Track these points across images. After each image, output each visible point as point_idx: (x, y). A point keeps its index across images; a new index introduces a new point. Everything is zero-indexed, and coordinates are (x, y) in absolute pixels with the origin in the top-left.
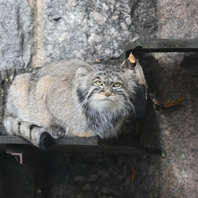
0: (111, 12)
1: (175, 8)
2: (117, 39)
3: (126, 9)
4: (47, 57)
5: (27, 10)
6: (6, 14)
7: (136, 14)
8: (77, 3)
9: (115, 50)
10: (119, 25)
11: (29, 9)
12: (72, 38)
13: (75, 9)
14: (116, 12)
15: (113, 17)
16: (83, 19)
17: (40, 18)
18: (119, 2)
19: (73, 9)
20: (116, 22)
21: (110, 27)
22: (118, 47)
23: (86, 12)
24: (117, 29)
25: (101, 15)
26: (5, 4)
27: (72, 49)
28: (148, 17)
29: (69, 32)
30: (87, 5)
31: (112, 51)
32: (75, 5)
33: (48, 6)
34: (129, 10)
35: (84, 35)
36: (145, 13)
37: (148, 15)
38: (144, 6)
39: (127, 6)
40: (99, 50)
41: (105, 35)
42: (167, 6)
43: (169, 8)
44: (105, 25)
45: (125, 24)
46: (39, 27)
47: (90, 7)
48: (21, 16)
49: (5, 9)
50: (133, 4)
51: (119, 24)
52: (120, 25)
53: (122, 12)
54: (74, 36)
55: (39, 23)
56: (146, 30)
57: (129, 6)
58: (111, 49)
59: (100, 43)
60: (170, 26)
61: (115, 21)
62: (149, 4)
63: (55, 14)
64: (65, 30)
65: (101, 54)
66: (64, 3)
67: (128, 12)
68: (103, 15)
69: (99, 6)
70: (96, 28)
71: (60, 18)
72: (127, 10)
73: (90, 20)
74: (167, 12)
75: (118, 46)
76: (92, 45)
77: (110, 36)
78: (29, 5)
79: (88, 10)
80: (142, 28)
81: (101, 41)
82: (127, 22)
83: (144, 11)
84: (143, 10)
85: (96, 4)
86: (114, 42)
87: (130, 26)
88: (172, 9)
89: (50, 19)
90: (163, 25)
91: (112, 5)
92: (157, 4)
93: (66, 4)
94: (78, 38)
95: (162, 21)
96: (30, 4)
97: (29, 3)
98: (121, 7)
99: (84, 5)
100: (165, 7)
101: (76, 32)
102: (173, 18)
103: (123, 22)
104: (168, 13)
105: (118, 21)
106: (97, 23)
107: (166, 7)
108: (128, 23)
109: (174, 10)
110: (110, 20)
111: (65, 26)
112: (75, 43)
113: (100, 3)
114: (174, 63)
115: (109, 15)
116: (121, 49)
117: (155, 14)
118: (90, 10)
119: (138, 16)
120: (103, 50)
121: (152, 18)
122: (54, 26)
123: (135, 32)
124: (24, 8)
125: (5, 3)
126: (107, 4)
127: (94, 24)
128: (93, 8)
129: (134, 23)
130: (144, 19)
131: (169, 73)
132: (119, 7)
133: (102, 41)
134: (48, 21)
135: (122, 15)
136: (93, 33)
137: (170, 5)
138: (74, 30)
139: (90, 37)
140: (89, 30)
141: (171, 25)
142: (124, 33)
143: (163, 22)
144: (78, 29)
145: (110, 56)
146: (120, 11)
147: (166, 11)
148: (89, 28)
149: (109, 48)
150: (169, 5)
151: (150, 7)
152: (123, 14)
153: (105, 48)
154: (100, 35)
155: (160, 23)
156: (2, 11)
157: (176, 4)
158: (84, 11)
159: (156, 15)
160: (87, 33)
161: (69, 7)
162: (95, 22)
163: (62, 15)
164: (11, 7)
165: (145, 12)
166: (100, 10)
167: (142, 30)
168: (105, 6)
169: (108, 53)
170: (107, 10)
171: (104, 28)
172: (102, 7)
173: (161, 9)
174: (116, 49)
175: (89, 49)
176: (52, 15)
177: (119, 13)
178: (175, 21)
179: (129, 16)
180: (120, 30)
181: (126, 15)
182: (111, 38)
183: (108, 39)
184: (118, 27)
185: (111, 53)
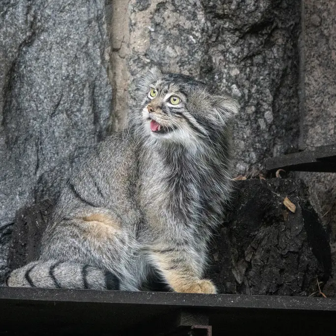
0: (245, 99)
2: (255, 146)
3: (266, 97)
5: (106, 91)
6: (74, 96)
7: (277, 105)
9: (252, 164)
11: (110, 89)
14: (251, 100)
15: (247, 108)
17: (121, 105)
18: (255, 84)
21: (243, 126)
24: (254, 129)
26: (70, 79)
31: (247, 167)
34: (271, 98)
36: (287, 105)
37: (290, 109)
38: (286, 93)
39: (267, 91)
41: (236, 138)
42: (316, 96)
43: (320, 99)
48: (96, 99)
49: (71, 86)
50: (275, 89)
51: (256, 121)
52: (257, 123)
53: (260, 101)
56: (287, 134)
57: (271, 91)
58: (246, 162)
60: (322, 129)
61: (251, 116)
62: (291, 91)
67: (268, 103)
69: (227, 89)
72: (268, 98)
74: (317, 105)
75: (256, 158)
77: (244, 140)
78: (110, 82)
80: (284, 131)
82: (267, 119)
84: (285, 100)
85: (220, 86)
87: (271, 125)
88: (324, 102)
90: (309, 127)
91: (246, 89)
92: (299, 92)
95: (307, 121)
97: (110, 79)
98: (258, 92)
102: (325, 116)
103: (261, 118)
104: (317, 108)
105: (254, 116)
108: (268, 121)
113: (228, 84)
115: (242, 104)
116: (260, 163)
119: (279, 111)
121: (294, 115)
123: (277, 137)
124: (101, 86)
125: (71, 76)
126: (239, 87)
129: (275, 121)
130: (286, 116)
132: (256, 92)
135: (260, 106)
142: (263, 137)
143: (310, 123)
146: (257, 99)
149: (243, 160)
150: (319, 94)
151: (293, 97)
152: (262, 105)
153: (237, 161)
155: (305, 124)
156: (68, 90)
157: (329, 94)
159: (298, 110)
164: (81, 84)
168: (236, 90)
169: (242, 169)
170: (239, 97)
172: (231, 91)
174: (254, 162)
177: (255, 102)
178: (328, 121)
179: (270, 108)
180: (257, 131)
181: (266, 107)
182: (245, 144)
183: (240, 146)
184: (254, 126)
185: (246, 169)
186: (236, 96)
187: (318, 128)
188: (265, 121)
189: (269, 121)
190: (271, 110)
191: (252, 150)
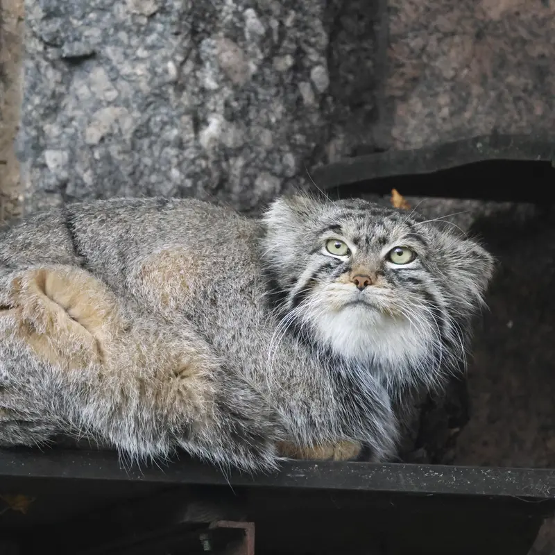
0: (272, 41)
1: (439, 45)
2: (292, 141)
3: (315, 36)
4: (45, 194)
8: (161, 4)
9: (287, 179)
10: (294, 92)
12: (142, 128)
13: (152, 24)
14: (285, 43)
15: (276, 59)
16: (183, 63)
18: (293, 8)
19: (142, 26)
21: (268, 98)
22: (296, 168)
23: (192, 39)
24: (290, 104)
25: (240, 51)
27: (142, 167)
29: (128, 106)
30: (196, 13)
31: (278, 184)
32: (152, 12)
33: (46, 10)
34: (323, 40)
35: (186, 119)
39: (317, 24)
40: (235, 176)
41: (253, 123)
42: (410, 35)
43: (420, 42)
44: (252, 87)
45: (312, 88)
47: (205, 22)
51: (295, 87)
52: (297, 93)
53: (304, 46)
54: (149, 120)
57: (324, 24)
58: (274, 174)
59: (239, 151)
60: (424, 106)
61: (284, 76)
63: (71, 39)
64: (110, 99)
65: (243, 192)
66: (108, 2)
67: (318, 47)
68: (246, 52)
69: (236, 20)
70: (226, 95)
71: (92, 55)
72: (318, 38)
73: (203, 69)
74: (411, 56)
75: (296, 165)
76: (212, 157)
77: (270, 128)
79: (199, 30)
81: (240, 143)
82: (316, 83)
85: (221, 11)
86: (285, 151)
87: (324, 96)
88: (428, 49)
89: (50, 56)
90: (398, 102)
91: (275, 18)
93: (118, 6)
94: (162, 129)
95: (392, 88)
98: (299, 26)
99: (187, 12)
100: (406, 37)
101: (155, 109)
102: (429, 78)
103: (304, 81)
104: (414, 61)
105: (290, 77)
106: (230, 79)
107: (409, 40)
108: (318, 87)
110: (267, 71)
111: (108, 84)
112: (150, 147)
113: (237, 8)
115: (267, 51)
116: (304, 177)
118: (204, 31)
120: (248, 176)
121: (367, 76)
122: (61, 83)
123: (336, 121)
126: (260, 14)
127: (218, 82)
128: (212, 26)
130: (351, 77)
132: (294, 26)
133: (245, 143)
134: (44, 63)
135: (302, 55)
136: (215, 115)
138: (149, 100)
139: (204, 127)
140: (202, 105)
141: (426, 102)
142: (310, 121)
143: (399, 93)
144: (167, 96)
146: (297, 41)
147: (408, 52)
148: (201, 96)
149: (269, 170)
150: (418, 30)
152: (305, 53)
153: (256, 170)
154: (237, 122)
157: (438, 31)
158: (186, 33)
159: (375, 66)
160: (196, 113)
161: (130, 16)
162: (221, 77)
163: (99, 44)
166: (236, 34)
168: (253, 21)
169: (266, 190)
170: (261, 36)
171: (249, 99)
172: (243, 23)
173: (393, 45)
174: (291, 175)
175: (202, 171)
176: (59, 43)
177: (293, 47)
178: (437, 89)
179: (323, 60)
180: (296, 108)
181: (314, 57)
182: (273, 136)
183: (262, 139)
184: (292, 97)
185: (275, 188)
186: (253, 33)
187: (416, 104)
188: (313, 86)
189: (321, 88)
190: (325, 63)
191: (287, 148)
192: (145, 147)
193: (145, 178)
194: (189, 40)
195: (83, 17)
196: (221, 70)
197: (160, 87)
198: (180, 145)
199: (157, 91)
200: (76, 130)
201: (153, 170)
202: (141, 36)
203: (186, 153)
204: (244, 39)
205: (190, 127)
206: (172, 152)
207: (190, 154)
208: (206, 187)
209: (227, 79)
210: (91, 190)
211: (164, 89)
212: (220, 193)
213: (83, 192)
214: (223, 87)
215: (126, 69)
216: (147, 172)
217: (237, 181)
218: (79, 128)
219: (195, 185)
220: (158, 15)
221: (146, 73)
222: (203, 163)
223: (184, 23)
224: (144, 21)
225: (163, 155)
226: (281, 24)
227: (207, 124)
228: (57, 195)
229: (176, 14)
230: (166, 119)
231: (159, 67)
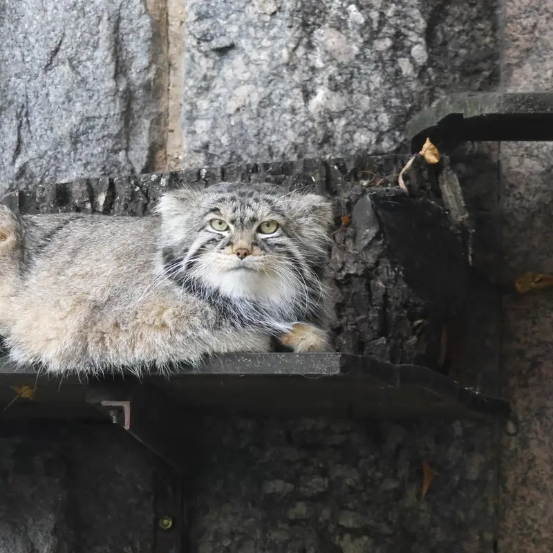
0: (372, 28)
1: (547, 23)
2: (388, 104)
3: (414, 22)
4: (195, 154)
5: (140, 25)
6: (81, 35)
7: (439, 35)
8: (279, 6)
9: (382, 133)
10: (393, 66)
11: (146, 21)
12: (265, 100)
13: (273, 21)
14: (385, 29)
15: (376, 42)
16: (295, 49)
17: (176, 46)
18: (393, 2)
19: (266, 22)
20: (386, 58)
21: (369, 72)
22: (390, 125)
23: (304, 30)
24: (388, 75)
25: (344, 38)
26: (79, 8)
27: (265, 129)
28: (473, 46)
29: (256, 84)
30: (306, 10)
31: (374, 137)
32: (273, 11)
33: (198, 14)
34: (422, 25)
35: (297, 91)
36: (465, 33)
37: (473, 39)
38: (462, 14)
39: (416, 13)
40: (338, 132)
41: (355, 92)
42: (524, 16)
43: (531, 21)
44: (355, 64)
45: (411, 62)
46: (172, 72)
47: (315, 17)
48: (122, 40)
49: (80, 20)
50: (430, 8)
51: (394, 61)
52: (396, 67)
53: (403, 30)
54: (271, 93)
55: (173, 62)
56: (466, 80)
57: (422, 13)
58: (370, 130)
59: (341, 113)
60: (534, 70)
61: (384, 54)
62: (475, 10)
63: (218, 35)
64: (246, 79)
65: (344, 144)
66: (242, 5)
67: (418, 31)
68: (349, 38)
69: (340, 14)
70: (331, 72)
71: (232, 47)
72: (416, 24)
73: (314, 52)
74: (524, 32)
75: (389, 122)
76: (318, 119)
77: (369, 95)
78: (147, 10)
79: (310, 23)
80: (457, 76)
81: (344, 107)
82: (416, 58)
83: (461, 27)
84: (459, 25)
85: (330, 8)
86: (380, 112)
87: (423, 68)
88: (538, 25)
89: (202, 48)
90: (514, 68)
91: (376, 10)
92: (498, 12)
93: (249, 8)
94: (281, 100)
95: (510, 57)
96: (150, 7)
97: (146, 5)
98: (399, 15)
99: (297, 9)
100: (520, 18)
101: (274, 85)
102: (540, 48)
103: (404, 57)
104: (527, 36)
105: (390, 54)
106: (335, 59)
107: (522, 20)
108: (418, 61)
109: (543, 25)
110: (368, 51)
111: (244, 68)
112: (272, 113)
113: (342, 5)
114: (542, 174)
115: (366, 36)
116: (399, 130)
117: (492, 39)
118: (314, 24)
119: (445, 43)
120: (349, 132)
121: (485, 49)
122: (213, 68)
123: (437, 86)
124: (132, 17)
125: (80, 4)
126: (360, 8)
127: (324, 62)
128: (321, 19)
129: (433, 61)
130: (463, 51)
131: (531, 198)
132: (395, 15)
133: (347, 107)
134: (198, 54)
135: (401, 37)
136: (322, 87)
137: (532, 13)
138: (270, 78)
139: (313, 97)
140: (311, 79)
141: (535, 67)
142: (408, 88)
143: (515, 61)
144: (282, 75)
145: (368, 150)
146: (397, 27)
147: (521, 29)
148: (310, 73)
149: (366, 127)
150: (530, 12)
151: (479, 19)
152: (406, 36)
153: (355, 127)
154: (341, 92)
155: (506, 62)
156: (73, 26)
157: (548, 11)
158: (297, 26)
159: (495, 41)
160: (305, 86)
161: (257, 15)
162: (327, 58)
163: (236, 38)
164: (96, 15)
165: (463, 31)
166: (340, 25)
167: (455, 79)
168: (355, 13)
169: (363, 142)
170: (361, 25)
171: (352, 76)
172: (346, 16)
173: (509, 24)
174: (385, 130)
175: (310, 130)
176: (209, 38)
177: (393, 31)
178: (545, 57)
179: (421, 39)
180: (396, 78)
181: (413, 37)
182: (371, 100)
183: (362, 104)
184: (390, 70)
185: (371, 141)
186: (355, 23)
187: (528, 68)
188: (412, 60)
189: (420, 62)
190: (424, 43)
191: (383, 109)
192: (268, 114)
193: (268, 138)
194: (300, 30)
195: (227, 17)
196: (326, 52)
197: (276, 68)
198: (293, 111)
199: (274, 72)
200: (220, 104)
201: (274, 131)
202: (266, 30)
203: (298, 117)
204: (347, 28)
205: (300, 97)
206: (287, 116)
207: (300, 118)
208: (313, 142)
209: (332, 59)
210: (226, 149)
211: (279, 69)
212: (326, 147)
213: (221, 150)
214: (329, 65)
215: (254, 56)
216: (269, 133)
217: (339, 136)
218: (223, 102)
219: (306, 141)
220: (278, 13)
221: (267, 58)
222: (310, 124)
223: (295, 18)
224: (268, 18)
225: (282, 119)
226: (382, 14)
227: (316, 94)
228: (202, 154)
229: (288, 12)
230: (283, 92)
231: (276, 52)
